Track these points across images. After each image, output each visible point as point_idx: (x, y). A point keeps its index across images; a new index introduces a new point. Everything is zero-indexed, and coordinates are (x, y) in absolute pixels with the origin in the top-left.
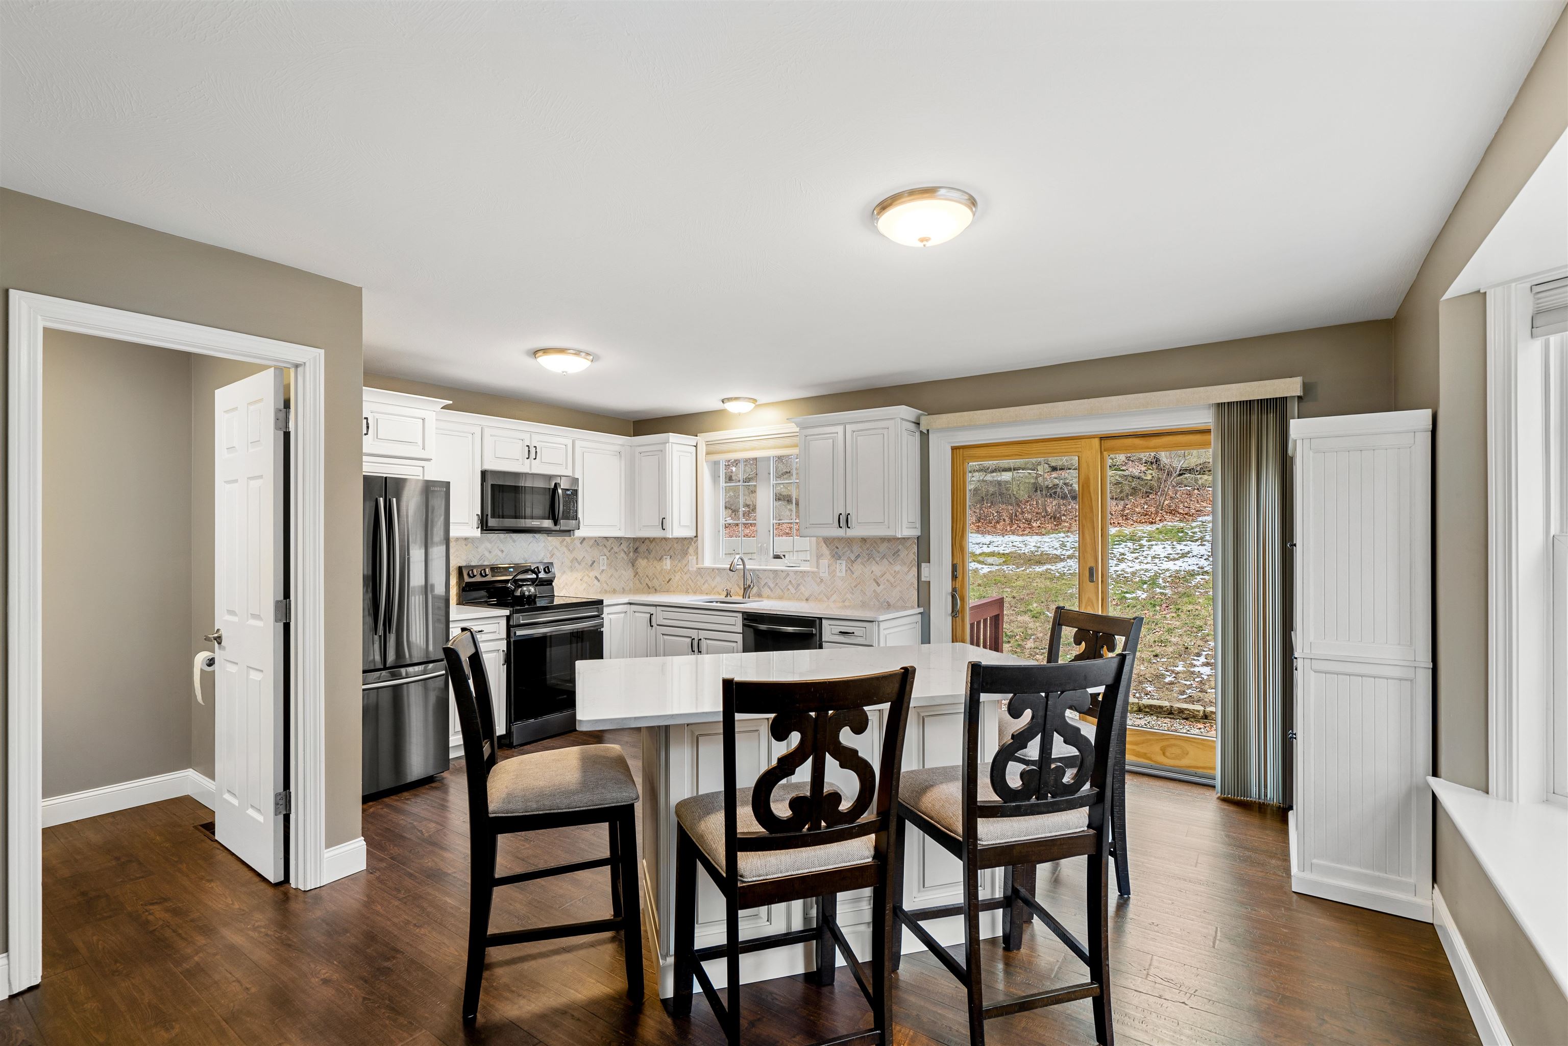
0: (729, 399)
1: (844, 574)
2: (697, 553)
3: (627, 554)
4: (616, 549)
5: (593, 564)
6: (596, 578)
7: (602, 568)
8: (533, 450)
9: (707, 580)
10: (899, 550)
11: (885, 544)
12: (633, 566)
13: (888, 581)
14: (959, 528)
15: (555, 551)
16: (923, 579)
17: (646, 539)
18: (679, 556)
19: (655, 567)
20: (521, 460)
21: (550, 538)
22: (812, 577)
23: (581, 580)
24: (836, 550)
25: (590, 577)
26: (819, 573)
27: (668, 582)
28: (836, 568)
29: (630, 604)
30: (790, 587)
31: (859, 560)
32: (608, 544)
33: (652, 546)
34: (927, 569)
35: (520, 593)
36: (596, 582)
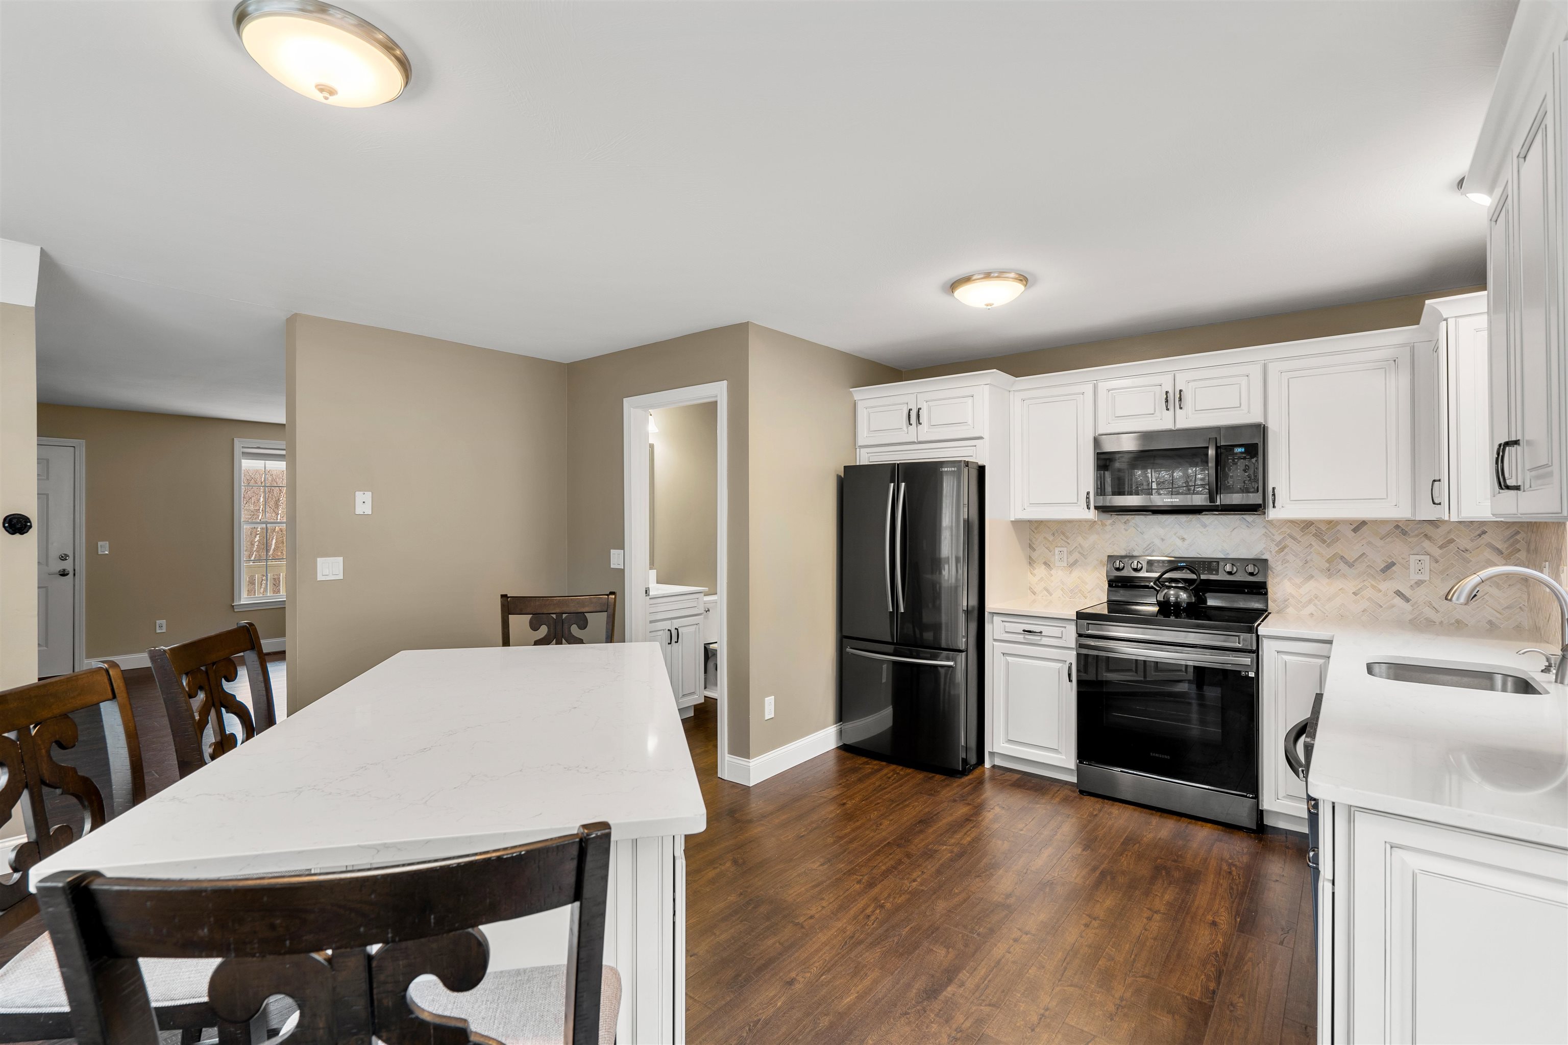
5: (1387, 567)
7: (1415, 577)
8: (1175, 397)
20: (1158, 414)
25: (1379, 591)
35: (1164, 599)
36: (1398, 600)
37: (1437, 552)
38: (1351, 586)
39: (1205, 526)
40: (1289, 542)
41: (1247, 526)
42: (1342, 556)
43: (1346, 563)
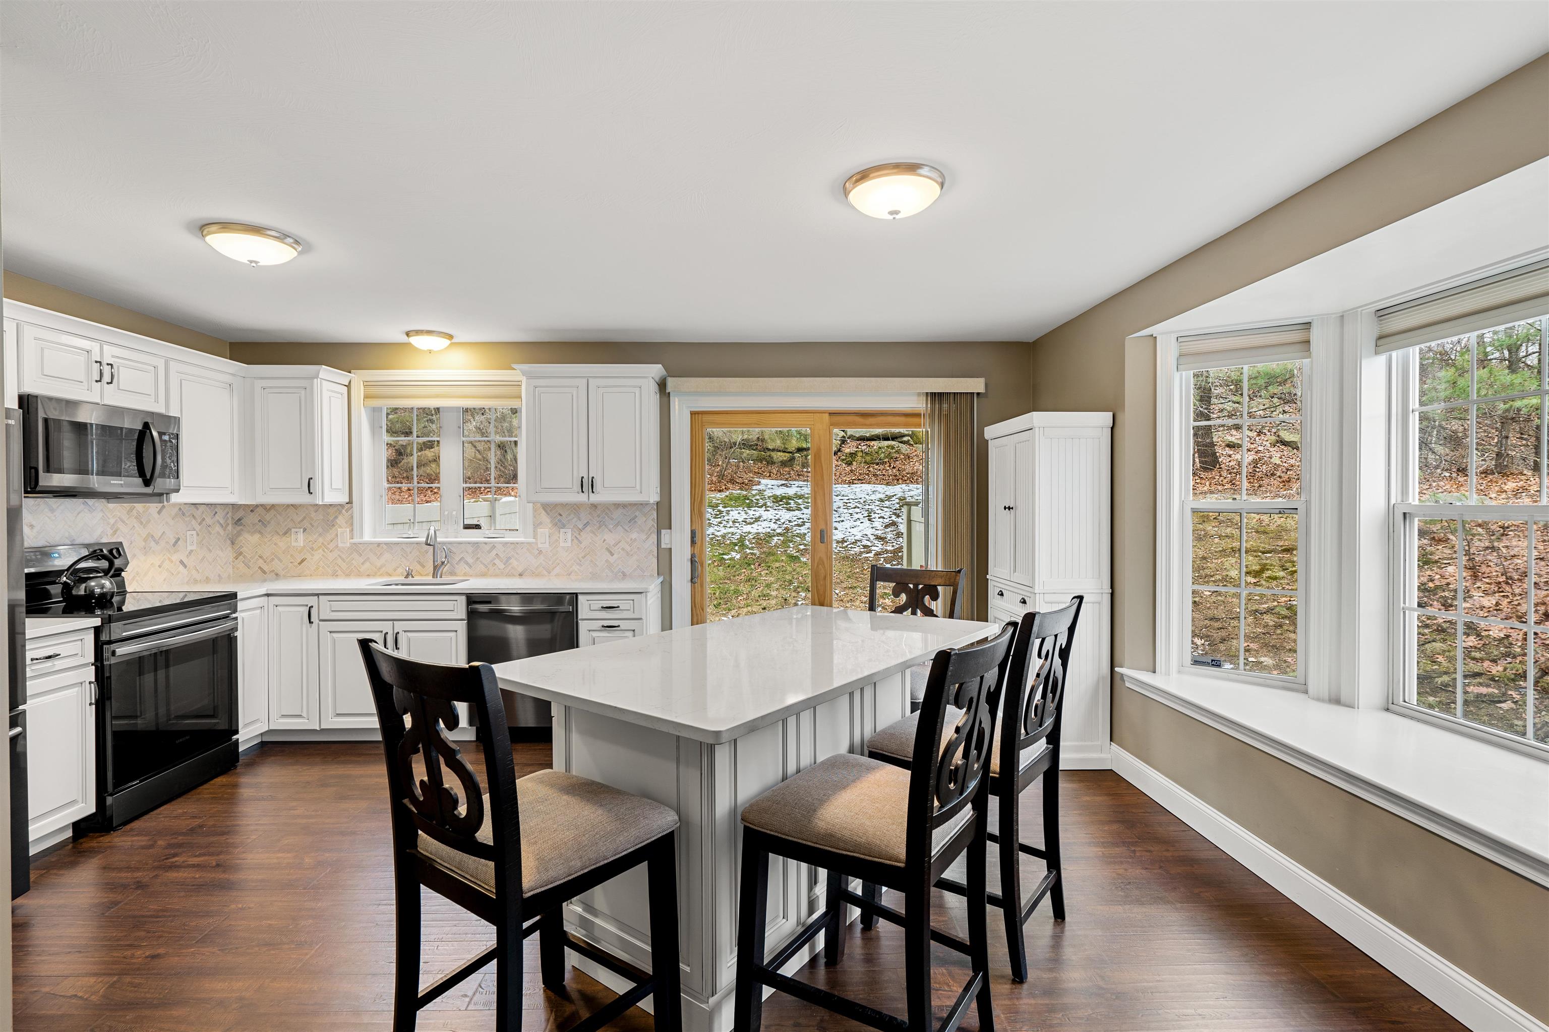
0: (418, 332)
1: (569, 544)
2: (352, 524)
3: (224, 527)
4: (209, 521)
5: (176, 542)
6: (182, 562)
7: (190, 548)
8: (107, 370)
9: (368, 558)
10: (636, 517)
11: (620, 511)
12: (233, 543)
13: (623, 549)
14: (698, 494)
15: (120, 525)
16: (663, 546)
17: (257, 506)
18: (320, 530)
19: (276, 544)
20: (85, 383)
21: (111, 506)
22: (528, 549)
23: (160, 566)
24: (559, 517)
25: (172, 562)
26: (536, 543)
27: (300, 564)
28: (559, 537)
29: (268, 595)
30: (497, 561)
31: (588, 528)
32: (198, 513)
33: (268, 517)
34: (667, 536)
35: (85, 592)
36: (181, 567)
37: (198, 527)
38: (157, 560)
41: (89, 510)
42: (152, 536)
43: (154, 541)
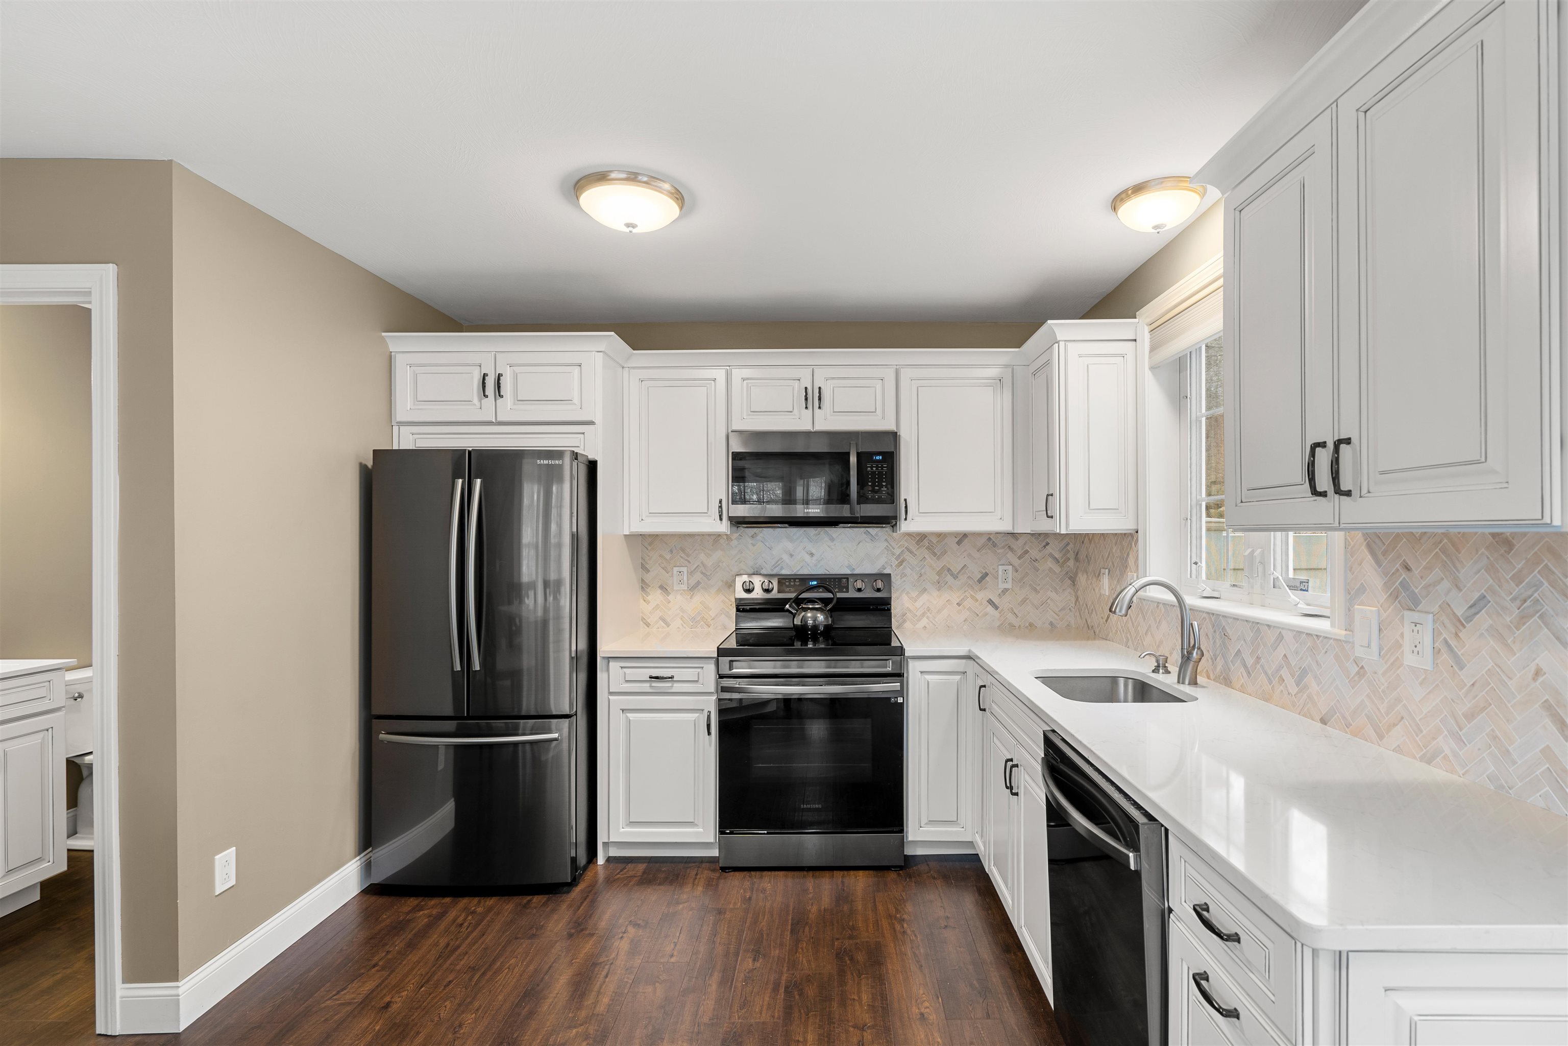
2: (1139, 567)
3: (1059, 563)
4: (1034, 553)
5: (983, 579)
6: (990, 602)
7: (1002, 586)
8: (815, 395)
12: (1072, 585)
18: (1118, 570)
19: (1093, 590)
20: (796, 412)
22: (1336, 659)
23: (956, 604)
24: (1404, 575)
25: (977, 600)
26: (1355, 645)
29: (969, 658)
32: (1018, 545)
35: (801, 622)
36: (990, 609)
37: (1016, 562)
38: (955, 597)
39: (832, 540)
40: (907, 555)
41: (872, 540)
42: (949, 568)
43: (952, 575)
